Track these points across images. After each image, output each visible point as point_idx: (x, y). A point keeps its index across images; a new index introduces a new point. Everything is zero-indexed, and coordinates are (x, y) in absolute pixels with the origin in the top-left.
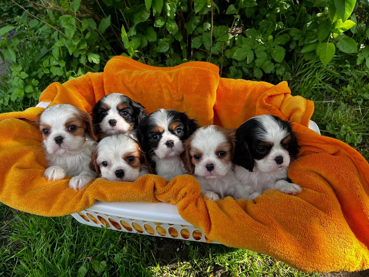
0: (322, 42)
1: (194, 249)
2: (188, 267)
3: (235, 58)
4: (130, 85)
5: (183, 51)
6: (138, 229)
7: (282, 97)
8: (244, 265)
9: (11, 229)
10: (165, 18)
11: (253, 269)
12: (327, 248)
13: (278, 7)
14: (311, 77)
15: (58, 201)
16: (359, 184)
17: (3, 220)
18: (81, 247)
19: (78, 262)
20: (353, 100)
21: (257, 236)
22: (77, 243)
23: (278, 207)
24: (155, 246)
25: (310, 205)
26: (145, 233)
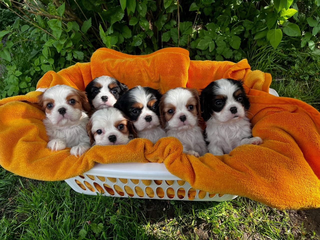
0: (271, 29)
1: (178, 207)
2: (175, 223)
3: (199, 48)
4: (113, 72)
5: (154, 46)
6: (129, 193)
7: (244, 72)
8: (222, 218)
9: (15, 204)
10: (138, 17)
11: (230, 221)
12: (295, 187)
13: (232, 3)
14: (264, 60)
15: (61, 167)
16: (316, 134)
17: (7, 197)
18: (79, 214)
19: (78, 226)
20: (301, 77)
21: (236, 181)
22: (75, 211)
23: (251, 157)
24: (145, 207)
25: (278, 153)
26: (136, 196)
